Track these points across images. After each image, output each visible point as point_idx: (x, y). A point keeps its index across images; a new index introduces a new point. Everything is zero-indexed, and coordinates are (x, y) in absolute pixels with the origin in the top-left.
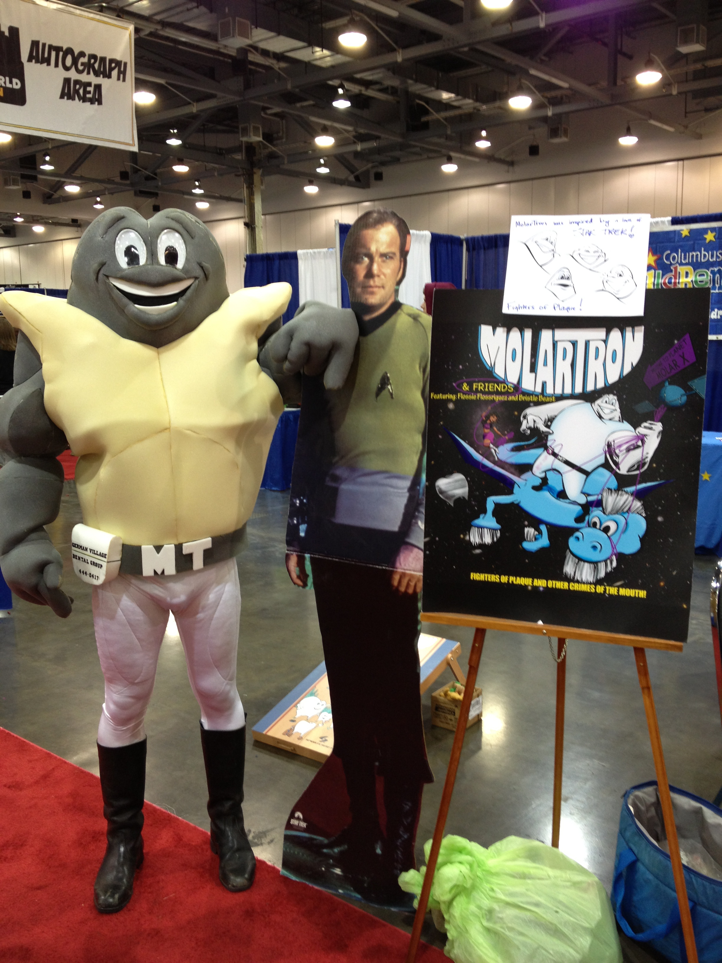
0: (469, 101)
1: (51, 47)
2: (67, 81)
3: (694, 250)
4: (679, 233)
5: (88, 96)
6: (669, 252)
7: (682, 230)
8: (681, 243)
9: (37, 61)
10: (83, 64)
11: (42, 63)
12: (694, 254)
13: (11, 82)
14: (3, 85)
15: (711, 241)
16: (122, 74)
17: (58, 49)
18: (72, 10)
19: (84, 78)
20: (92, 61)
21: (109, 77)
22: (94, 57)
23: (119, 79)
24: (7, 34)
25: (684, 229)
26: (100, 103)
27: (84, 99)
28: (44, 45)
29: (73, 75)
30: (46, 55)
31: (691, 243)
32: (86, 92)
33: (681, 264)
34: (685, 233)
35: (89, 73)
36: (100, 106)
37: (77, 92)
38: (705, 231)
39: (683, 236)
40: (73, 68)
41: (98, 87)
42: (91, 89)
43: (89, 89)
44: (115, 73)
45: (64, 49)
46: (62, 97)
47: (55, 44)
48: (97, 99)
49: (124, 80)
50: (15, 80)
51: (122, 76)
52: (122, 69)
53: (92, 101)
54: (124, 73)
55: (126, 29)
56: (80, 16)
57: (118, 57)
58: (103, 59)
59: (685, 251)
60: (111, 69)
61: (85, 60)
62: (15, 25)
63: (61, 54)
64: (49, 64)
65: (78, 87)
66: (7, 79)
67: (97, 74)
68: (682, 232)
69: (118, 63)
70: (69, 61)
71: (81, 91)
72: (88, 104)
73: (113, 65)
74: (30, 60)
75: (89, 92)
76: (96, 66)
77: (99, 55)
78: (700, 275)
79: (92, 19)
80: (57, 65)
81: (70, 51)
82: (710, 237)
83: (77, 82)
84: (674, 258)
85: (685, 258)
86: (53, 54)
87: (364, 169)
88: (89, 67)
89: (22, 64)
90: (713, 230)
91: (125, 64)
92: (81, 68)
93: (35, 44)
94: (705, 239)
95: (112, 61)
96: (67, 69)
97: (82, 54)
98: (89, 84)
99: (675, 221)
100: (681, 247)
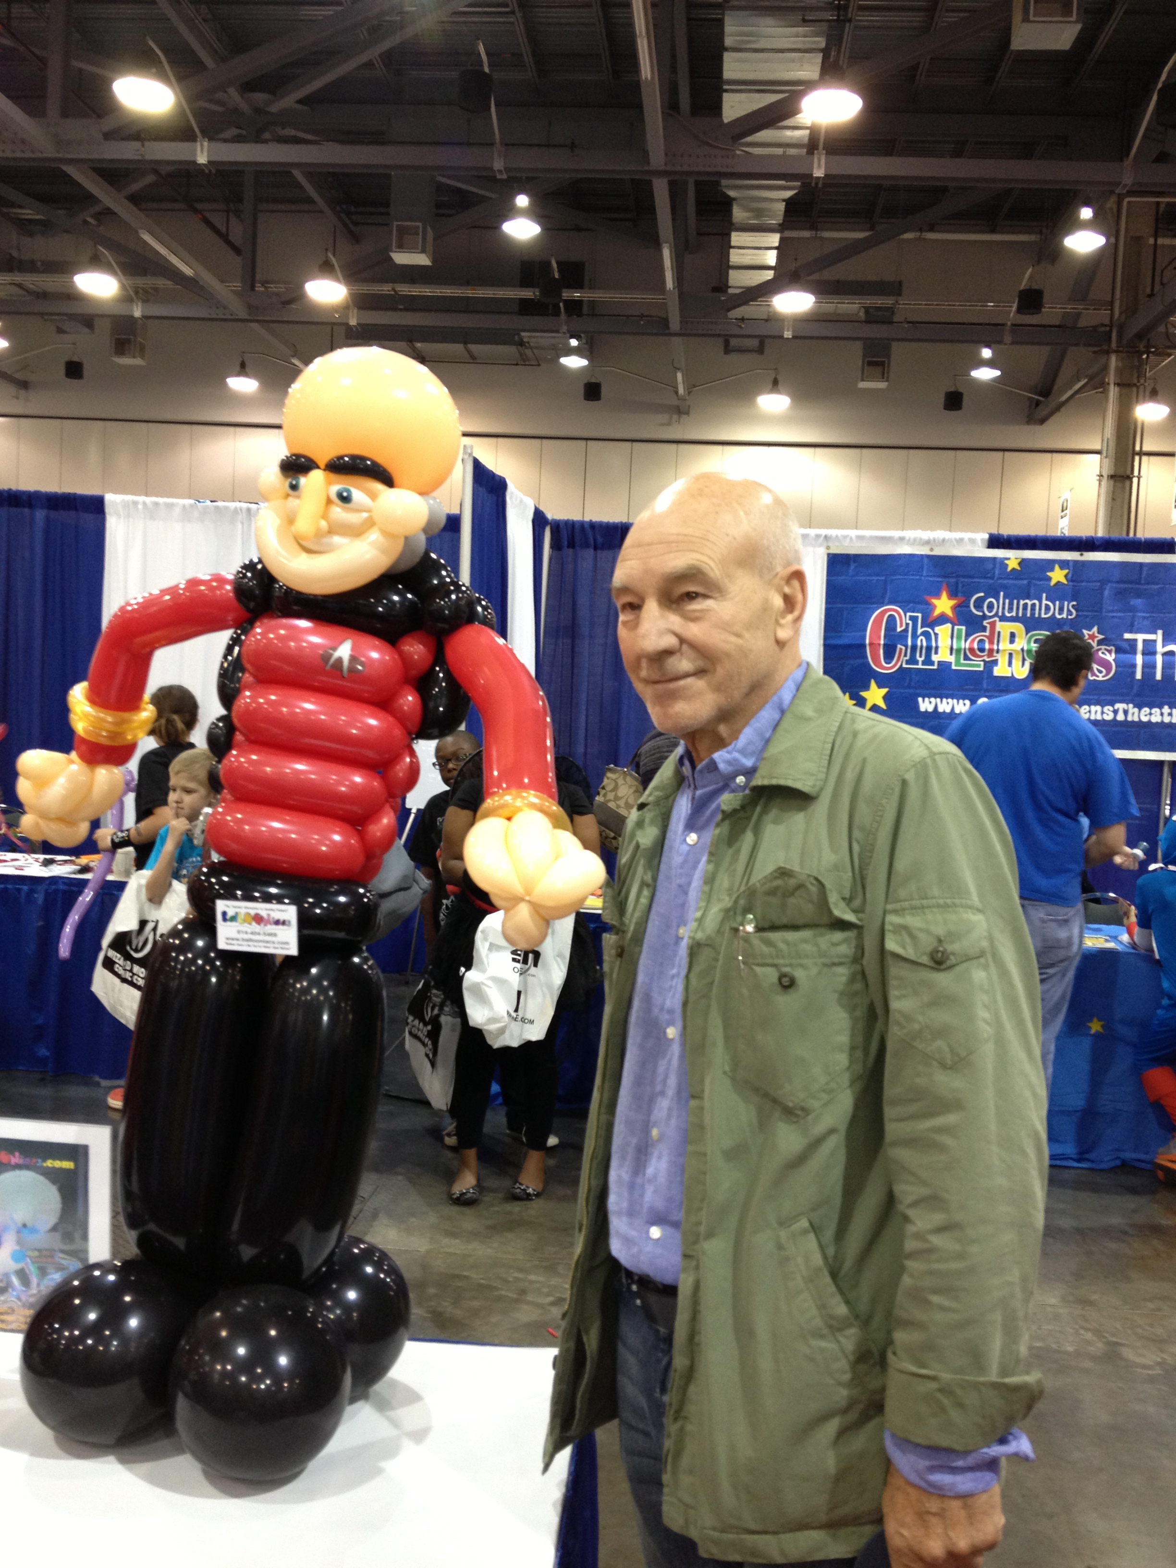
3: (1028, 597)
4: (1001, 563)
6: (982, 594)
7: (1008, 559)
8: (1004, 582)
12: (1029, 603)
15: (1059, 583)
25: (1013, 558)
31: (1023, 582)
33: (1003, 619)
34: (1013, 564)
38: (1050, 565)
39: (1009, 569)
59: (1011, 597)
68: (1006, 562)
82: (1058, 575)
84: (990, 607)
85: (1011, 609)
90: (1063, 564)
94: (1050, 579)
99: (995, 542)
100: (1005, 588)
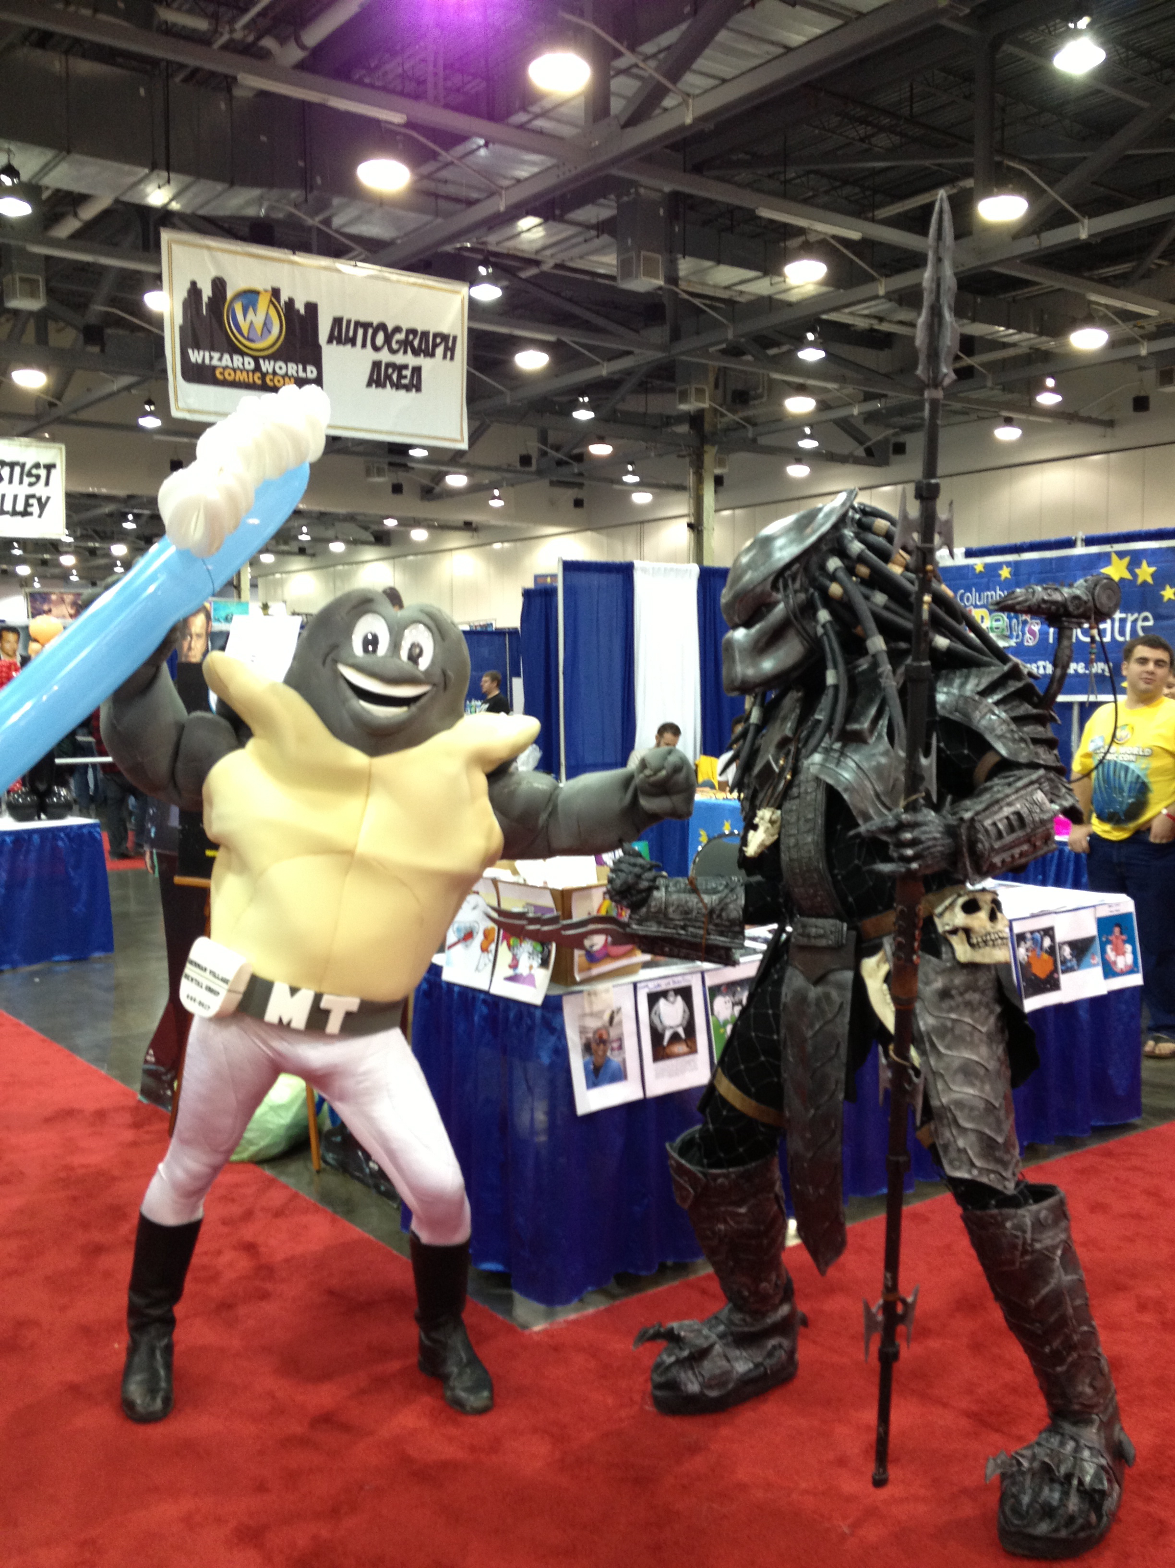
0: (1032, 335)
1: (358, 324)
2: (376, 365)
3: (988, 589)
4: (970, 568)
5: (405, 381)
6: (962, 591)
7: (976, 565)
8: (976, 581)
9: (339, 342)
10: (397, 342)
11: (345, 343)
12: (989, 593)
13: (305, 370)
14: (295, 374)
15: (1006, 578)
16: (450, 351)
17: (366, 326)
18: (387, 275)
19: (400, 359)
20: (411, 337)
21: (432, 355)
22: (414, 332)
23: (445, 357)
24: (302, 311)
25: (978, 563)
26: (418, 389)
27: (398, 386)
28: (349, 322)
29: (385, 356)
30: (351, 334)
31: (985, 580)
32: (400, 377)
33: (976, 606)
34: (979, 568)
35: (405, 352)
36: (419, 395)
37: (388, 377)
38: (999, 566)
39: (978, 571)
40: (386, 348)
41: (417, 370)
42: (407, 373)
43: (404, 372)
44: (440, 351)
45: (375, 324)
46: (369, 384)
47: (363, 319)
48: (415, 385)
49: (452, 358)
50: (310, 368)
51: (449, 354)
52: (450, 344)
53: (407, 388)
54: (453, 350)
55: (457, 292)
56: (398, 282)
57: (445, 329)
58: (425, 334)
59: (980, 591)
60: (435, 346)
61: (400, 336)
62: (313, 299)
63: (370, 331)
64: (354, 344)
65: (390, 371)
66: (300, 367)
67: (416, 353)
68: (975, 567)
69: (445, 338)
70: (380, 339)
71: (395, 377)
72: (402, 392)
73: (438, 340)
74: (330, 341)
75: (405, 377)
76: (416, 343)
77: (420, 328)
78: (997, 620)
79: (414, 284)
80: (364, 345)
81: (382, 327)
82: (1005, 573)
83: (388, 365)
84: (968, 599)
85: (980, 600)
86: (360, 332)
87: (880, 437)
88: (406, 344)
89: (318, 348)
90: (1008, 564)
91: (455, 338)
92: (395, 346)
93: (337, 322)
94: (1000, 576)
95: (436, 335)
96: (376, 349)
97: (397, 329)
98: (406, 367)
99: (969, 554)
100: (975, 585)
